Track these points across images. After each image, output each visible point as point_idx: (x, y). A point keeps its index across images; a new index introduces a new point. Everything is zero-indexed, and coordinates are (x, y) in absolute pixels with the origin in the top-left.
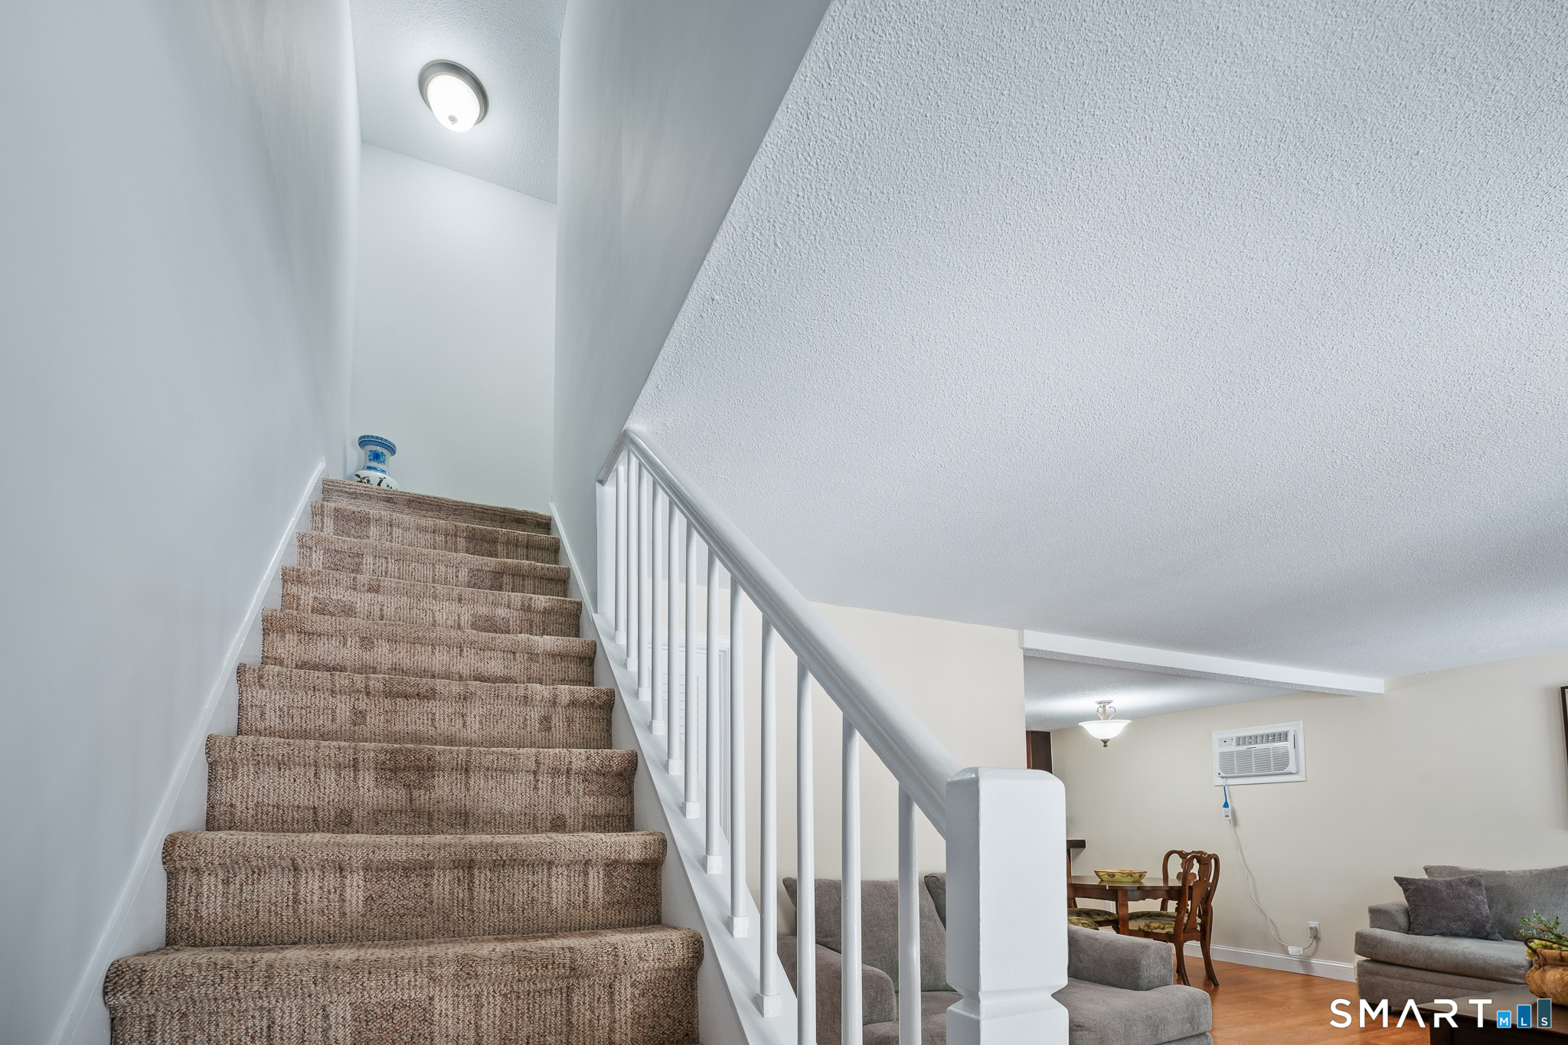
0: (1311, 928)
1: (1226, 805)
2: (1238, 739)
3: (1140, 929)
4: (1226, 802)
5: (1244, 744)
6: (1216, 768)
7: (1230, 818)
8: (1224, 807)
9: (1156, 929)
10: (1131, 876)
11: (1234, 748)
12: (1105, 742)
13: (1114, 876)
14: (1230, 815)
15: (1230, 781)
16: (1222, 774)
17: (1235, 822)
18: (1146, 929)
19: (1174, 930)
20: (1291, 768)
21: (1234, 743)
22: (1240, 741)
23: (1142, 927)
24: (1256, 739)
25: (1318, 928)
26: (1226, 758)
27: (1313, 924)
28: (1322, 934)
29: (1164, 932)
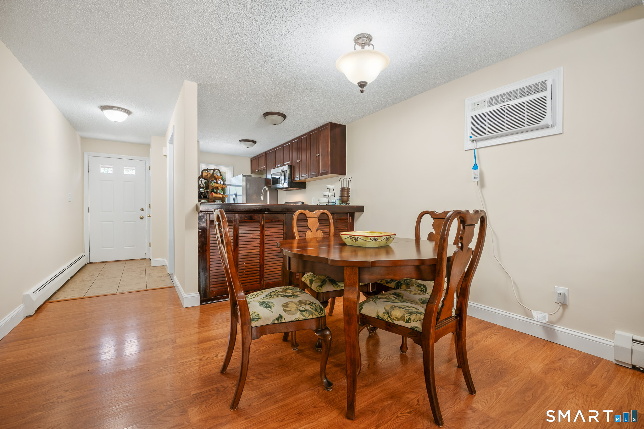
0: (560, 294)
1: (475, 167)
2: (491, 99)
3: (378, 316)
4: (476, 165)
5: (497, 103)
6: (468, 132)
7: (478, 179)
8: (473, 169)
9: (398, 320)
10: (376, 240)
11: (487, 110)
12: (362, 85)
13: (357, 240)
14: (479, 177)
15: (480, 144)
16: (474, 137)
17: (482, 184)
18: (385, 317)
19: (424, 325)
20: (547, 120)
21: (487, 103)
22: (492, 101)
23: (381, 315)
24: (509, 96)
25: (567, 294)
26: (476, 120)
27: (562, 289)
28: (571, 301)
29: (409, 325)
